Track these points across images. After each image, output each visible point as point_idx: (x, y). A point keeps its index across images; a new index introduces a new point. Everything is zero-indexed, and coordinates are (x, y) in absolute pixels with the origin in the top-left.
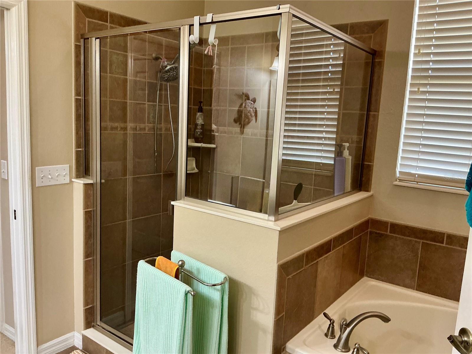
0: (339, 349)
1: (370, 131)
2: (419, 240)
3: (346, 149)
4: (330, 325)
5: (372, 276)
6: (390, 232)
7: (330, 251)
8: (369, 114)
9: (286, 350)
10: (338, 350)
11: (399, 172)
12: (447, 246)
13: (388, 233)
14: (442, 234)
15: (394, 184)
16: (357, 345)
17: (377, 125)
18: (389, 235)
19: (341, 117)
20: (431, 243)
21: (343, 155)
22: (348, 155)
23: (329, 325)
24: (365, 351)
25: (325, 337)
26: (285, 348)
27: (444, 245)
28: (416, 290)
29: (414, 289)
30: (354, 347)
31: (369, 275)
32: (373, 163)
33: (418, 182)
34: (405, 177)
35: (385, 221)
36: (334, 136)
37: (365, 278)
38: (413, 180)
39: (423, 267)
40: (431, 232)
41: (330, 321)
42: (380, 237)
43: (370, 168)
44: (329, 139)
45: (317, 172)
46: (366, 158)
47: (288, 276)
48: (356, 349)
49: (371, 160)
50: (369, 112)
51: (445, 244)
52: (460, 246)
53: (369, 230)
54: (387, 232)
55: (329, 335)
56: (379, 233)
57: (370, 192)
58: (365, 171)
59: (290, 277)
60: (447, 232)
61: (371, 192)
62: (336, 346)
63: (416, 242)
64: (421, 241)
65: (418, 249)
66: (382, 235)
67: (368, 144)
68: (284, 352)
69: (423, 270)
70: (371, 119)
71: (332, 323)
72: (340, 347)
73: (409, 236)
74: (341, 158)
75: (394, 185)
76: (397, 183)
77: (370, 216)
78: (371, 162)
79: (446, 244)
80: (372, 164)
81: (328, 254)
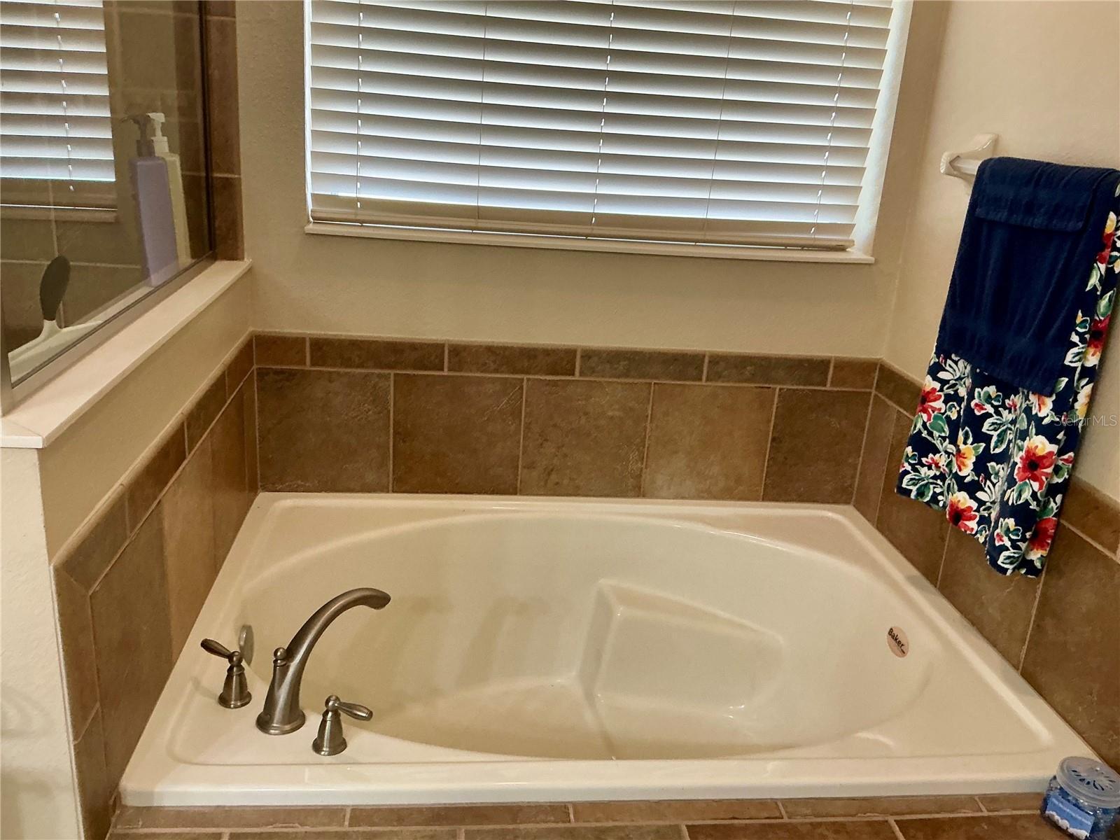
0: (276, 728)
1: (215, 73)
2: (386, 371)
3: (159, 133)
4: (230, 670)
5: (279, 487)
6: (313, 364)
7: (184, 458)
8: (206, 21)
9: (123, 803)
10: (272, 731)
11: (313, 195)
12: (451, 374)
13: (308, 367)
14: (438, 348)
15: (307, 232)
16: (331, 704)
17: (235, 56)
18: (310, 371)
19: (116, 26)
20: (416, 373)
21: (154, 153)
22: (167, 150)
23: (228, 670)
24: (360, 711)
25: (222, 708)
26: (118, 798)
27: (446, 373)
28: (394, 492)
29: (388, 492)
30: (325, 709)
31: (270, 486)
32: (240, 174)
33: (362, 222)
34: (328, 209)
35: (294, 336)
36: (104, 92)
37: (262, 497)
38: (352, 217)
39: (402, 434)
40: (414, 347)
41: (231, 660)
42: (288, 380)
43: (231, 188)
44: (87, 100)
45: (62, 214)
46: (216, 158)
47: (89, 586)
48: (330, 714)
49: (233, 166)
50: (206, 14)
51: (446, 370)
52: (478, 370)
53: (255, 367)
54: (305, 364)
55: (233, 697)
56: (282, 372)
57: (242, 259)
58: (218, 200)
59: (96, 586)
60: (448, 340)
61: (245, 259)
62: (263, 723)
63: (379, 376)
64: (392, 372)
65: (387, 393)
66: (292, 374)
67: (216, 115)
68: (118, 812)
69: (404, 442)
70: (214, 35)
71: (235, 663)
72: (277, 724)
73: (361, 366)
74: (149, 163)
75: (307, 234)
76: (311, 228)
77: (251, 329)
78: (233, 172)
79: (450, 370)
80: (236, 176)
81: (181, 468)
